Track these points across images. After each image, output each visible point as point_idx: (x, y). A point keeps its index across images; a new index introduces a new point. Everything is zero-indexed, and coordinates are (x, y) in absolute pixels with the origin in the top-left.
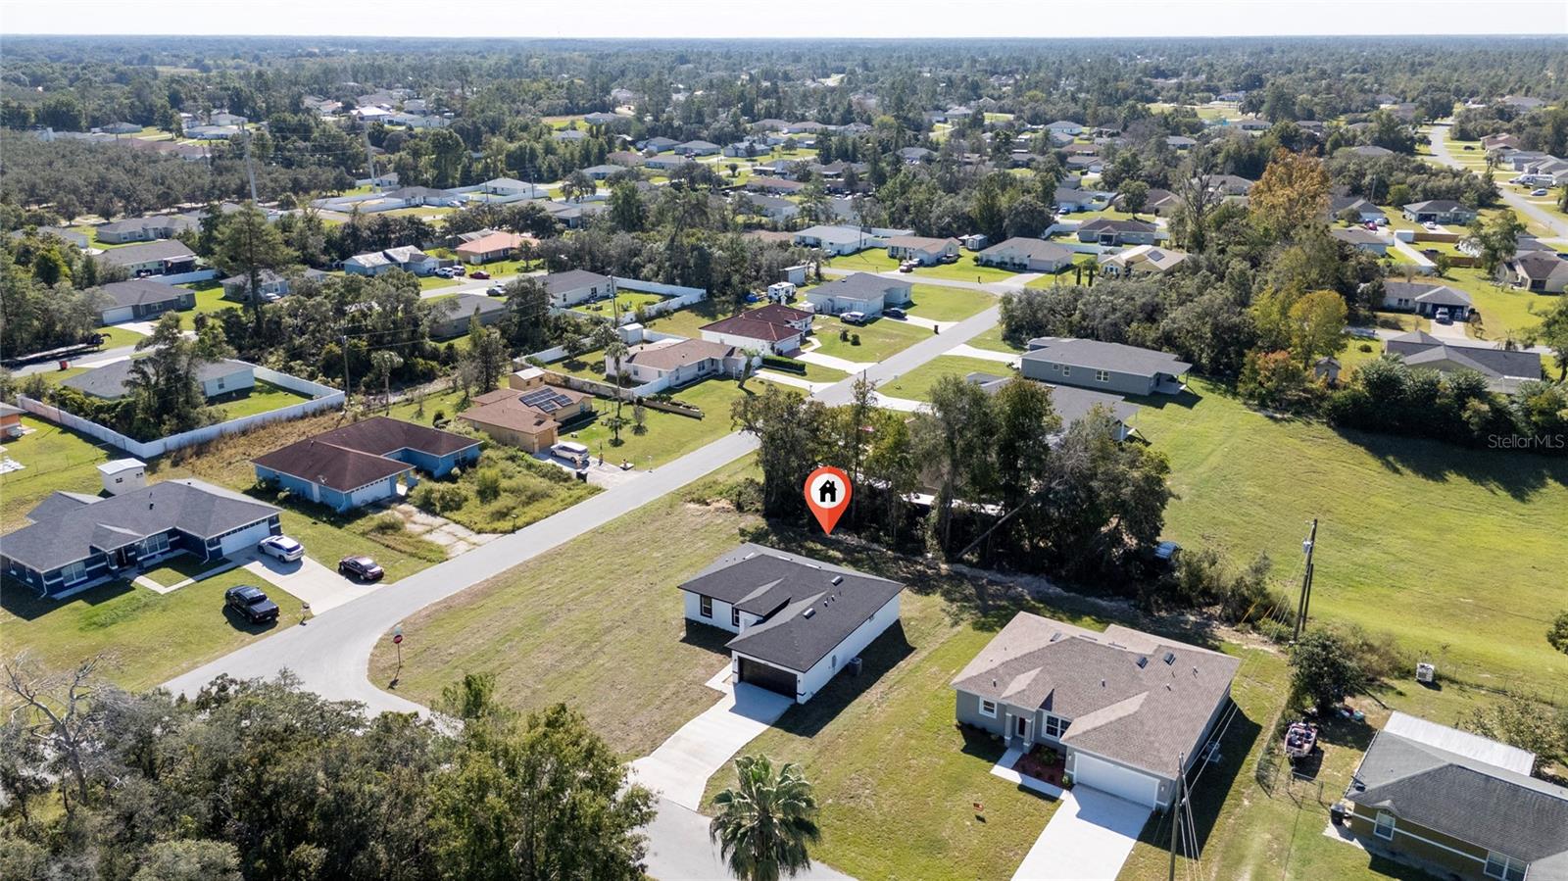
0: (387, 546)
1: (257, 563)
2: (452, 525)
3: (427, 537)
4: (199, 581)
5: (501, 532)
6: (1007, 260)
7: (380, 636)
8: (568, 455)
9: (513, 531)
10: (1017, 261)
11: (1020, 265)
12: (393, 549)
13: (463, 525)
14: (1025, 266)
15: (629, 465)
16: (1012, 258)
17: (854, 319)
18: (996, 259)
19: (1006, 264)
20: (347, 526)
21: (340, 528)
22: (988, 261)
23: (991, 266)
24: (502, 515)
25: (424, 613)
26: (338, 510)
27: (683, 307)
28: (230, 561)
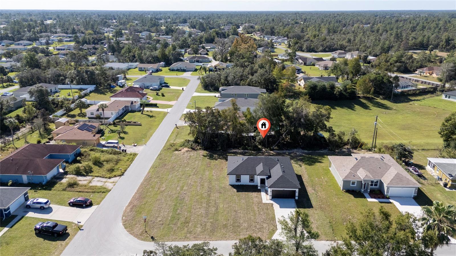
0: (80, 192)
1: (30, 213)
2: (96, 178)
3: (91, 185)
4: (11, 227)
5: (119, 176)
6: (179, 69)
7: (121, 224)
8: (112, 145)
9: (123, 175)
10: (182, 69)
11: (183, 70)
12: (83, 192)
13: (100, 177)
14: (185, 70)
15: (136, 144)
16: (181, 68)
17: (155, 89)
18: (176, 69)
19: (179, 70)
20: (53, 189)
21: (50, 190)
22: (173, 69)
23: (174, 71)
24: (112, 170)
25: (128, 210)
26: (44, 183)
27: (91, 92)
28: (17, 216)
